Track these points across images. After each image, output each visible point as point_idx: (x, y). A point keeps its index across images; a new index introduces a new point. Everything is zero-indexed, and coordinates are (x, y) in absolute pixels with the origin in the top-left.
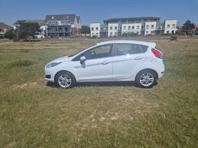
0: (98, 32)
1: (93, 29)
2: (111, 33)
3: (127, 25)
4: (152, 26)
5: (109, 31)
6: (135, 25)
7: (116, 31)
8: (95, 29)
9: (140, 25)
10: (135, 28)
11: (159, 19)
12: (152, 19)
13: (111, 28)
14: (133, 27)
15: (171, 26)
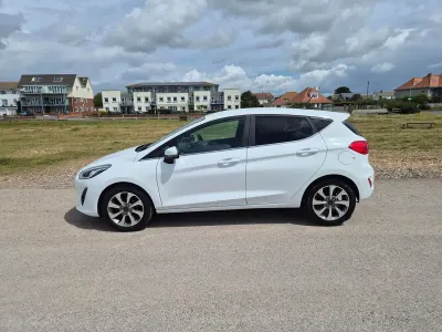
0: (117, 105)
1: (107, 100)
2: (140, 109)
3: (165, 96)
4: (205, 98)
5: (136, 105)
6: (179, 95)
7: (148, 105)
8: (110, 100)
9: (186, 95)
10: (179, 99)
11: (217, 87)
13: (139, 99)
14: (175, 99)
15: (233, 98)
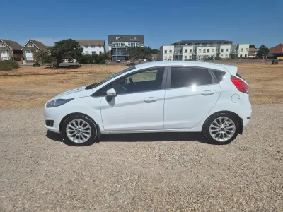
1: (166, 52)
2: (185, 57)
3: (202, 48)
4: (227, 50)
7: (191, 54)
9: (215, 48)
11: (231, 43)
12: (226, 43)
13: (186, 51)
14: (208, 50)
15: (244, 50)
